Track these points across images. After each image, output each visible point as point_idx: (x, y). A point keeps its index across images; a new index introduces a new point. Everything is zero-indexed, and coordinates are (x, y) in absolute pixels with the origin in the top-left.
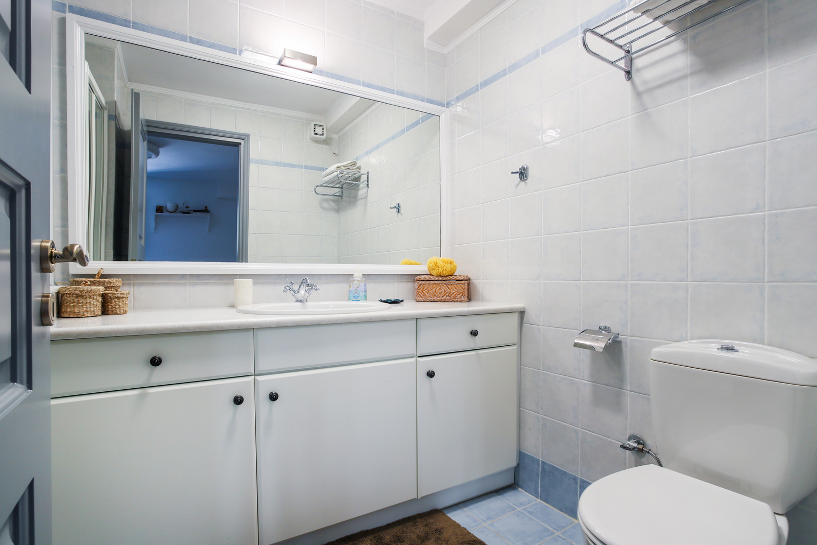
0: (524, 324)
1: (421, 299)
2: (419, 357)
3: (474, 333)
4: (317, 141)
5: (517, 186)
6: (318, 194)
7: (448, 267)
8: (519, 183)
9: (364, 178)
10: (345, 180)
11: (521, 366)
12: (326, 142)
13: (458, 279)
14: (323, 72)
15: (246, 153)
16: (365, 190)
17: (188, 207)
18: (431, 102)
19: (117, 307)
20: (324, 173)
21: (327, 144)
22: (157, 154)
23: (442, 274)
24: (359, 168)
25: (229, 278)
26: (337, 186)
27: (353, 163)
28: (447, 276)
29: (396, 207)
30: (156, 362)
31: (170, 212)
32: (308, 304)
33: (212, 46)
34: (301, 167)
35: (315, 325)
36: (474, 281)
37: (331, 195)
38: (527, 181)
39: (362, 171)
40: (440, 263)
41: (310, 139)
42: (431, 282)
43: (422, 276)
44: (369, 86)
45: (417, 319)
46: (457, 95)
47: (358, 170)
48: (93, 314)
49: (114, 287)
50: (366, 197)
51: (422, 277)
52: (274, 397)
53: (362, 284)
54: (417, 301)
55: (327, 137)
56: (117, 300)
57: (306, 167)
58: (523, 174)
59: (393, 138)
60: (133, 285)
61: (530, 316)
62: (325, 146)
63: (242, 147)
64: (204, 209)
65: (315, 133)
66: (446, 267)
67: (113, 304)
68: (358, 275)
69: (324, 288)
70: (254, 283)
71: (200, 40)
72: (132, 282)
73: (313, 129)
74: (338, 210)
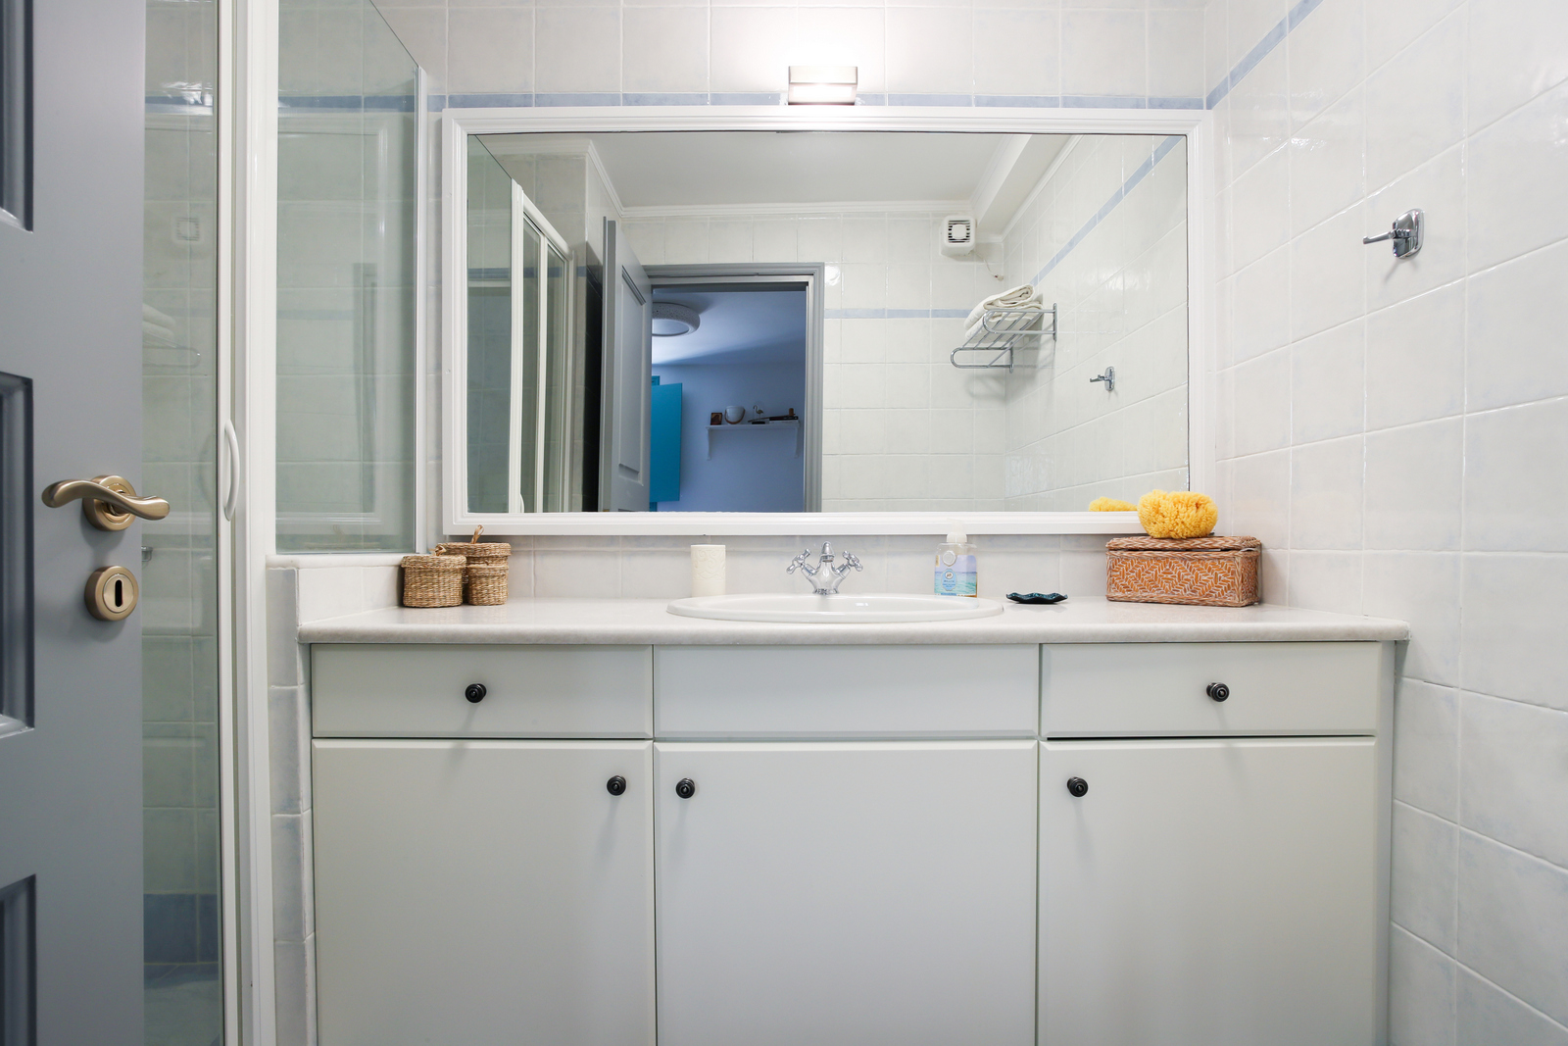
0: (1405, 679)
1: (1120, 594)
2: (1049, 739)
3: (1218, 693)
4: (958, 256)
5: (1388, 277)
6: (960, 367)
7: (1190, 518)
8: (1394, 268)
9: (1048, 319)
10: (1009, 328)
11: (1396, 801)
12: (979, 254)
13: (1227, 545)
14: (882, 97)
15: (817, 299)
16: (1050, 345)
17: (760, 412)
18: (1163, 104)
19: (485, 591)
20: (967, 321)
21: (980, 258)
22: (696, 325)
23: (1173, 534)
24: (1039, 300)
25: (683, 542)
26: (999, 344)
27: (1025, 291)
28: (1188, 538)
29: (1101, 378)
30: (475, 694)
31: (731, 423)
32: (834, 598)
33: (661, 101)
34: (924, 314)
35: (775, 645)
36: (1272, 551)
37: (987, 367)
38: (1419, 257)
39: (1046, 306)
40: (1167, 506)
41: (943, 253)
42: (1146, 553)
43: (1123, 540)
44: (992, 102)
45: (1041, 645)
46: (1232, 68)
47: (1037, 304)
48: (443, 603)
49: (492, 557)
50: (1052, 363)
51: (1124, 542)
52: (685, 789)
53: (963, 558)
54: (1112, 599)
55: (977, 245)
56: (484, 580)
57: (936, 313)
58: (1405, 240)
59: (1100, 216)
60: (535, 555)
61: (1426, 653)
62: (975, 264)
63: (810, 289)
64: (787, 413)
65: (951, 239)
66: (1181, 515)
67: (478, 588)
68: (956, 536)
69: (873, 564)
70: (727, 552)
71: (640, 96)
72: (532, 549)
73: (947, 232)
74: (1005, 398)
